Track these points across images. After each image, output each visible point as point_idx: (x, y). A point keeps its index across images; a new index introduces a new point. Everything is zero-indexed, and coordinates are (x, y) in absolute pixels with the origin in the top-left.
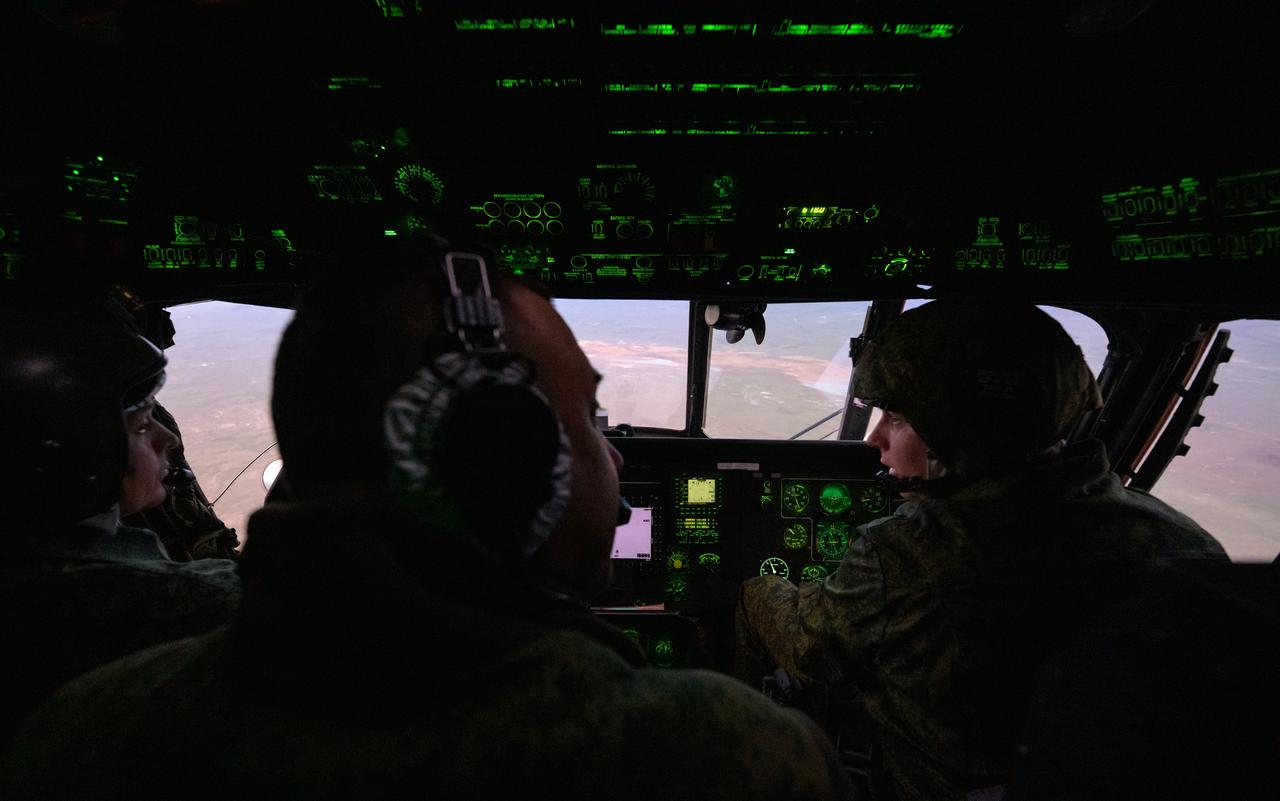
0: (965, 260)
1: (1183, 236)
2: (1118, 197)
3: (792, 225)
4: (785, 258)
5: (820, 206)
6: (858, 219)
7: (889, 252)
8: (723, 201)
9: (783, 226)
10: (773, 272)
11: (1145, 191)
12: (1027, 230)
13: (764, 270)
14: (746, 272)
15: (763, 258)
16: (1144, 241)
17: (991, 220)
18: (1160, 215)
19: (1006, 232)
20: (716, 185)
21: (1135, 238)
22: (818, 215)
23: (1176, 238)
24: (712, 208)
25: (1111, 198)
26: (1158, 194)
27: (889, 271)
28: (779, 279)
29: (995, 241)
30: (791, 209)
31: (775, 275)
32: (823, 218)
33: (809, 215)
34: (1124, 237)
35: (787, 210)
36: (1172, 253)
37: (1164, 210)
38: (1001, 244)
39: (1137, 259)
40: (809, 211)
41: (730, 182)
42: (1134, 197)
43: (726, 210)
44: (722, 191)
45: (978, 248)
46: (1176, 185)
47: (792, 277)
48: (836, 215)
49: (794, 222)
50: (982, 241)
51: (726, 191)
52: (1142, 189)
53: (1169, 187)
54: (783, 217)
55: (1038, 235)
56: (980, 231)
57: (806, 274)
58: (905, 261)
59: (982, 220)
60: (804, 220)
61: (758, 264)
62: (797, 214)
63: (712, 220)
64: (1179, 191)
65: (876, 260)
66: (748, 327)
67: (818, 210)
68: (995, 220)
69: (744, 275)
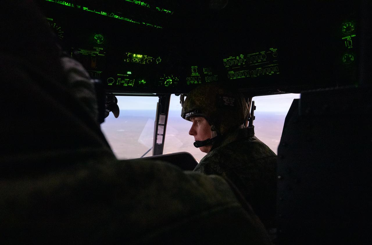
0: (189, 81)
1: (243, 71)
2: (227, 60)
3: (130, 61)
4: (128, 76)
5: (140, 54)
6: (154, 61)
7: (166, 76)
8: (99, 46)
9: (126, 60)
10: (123, 82)
11: (233, 58)
12: (206, 71)
13: (119, 80)
14: (111, 81)
15: (118, 75)
16: (235, 73)
17: (195, 67)
18: (237, 65)
19: (200, 71)
20: (95, 38)
21: (232, 72)
22: (140, 58)
23: (241, 71)
24: (94, 48)
25: (225, 60)
26: (236, 59)
27: (166, 84)
28: (126, 85)
29: (197, 74)
30: (129, 54)
31: (124, 83)
32: (142, 59)
33: (136, 58)
34: (230, 72)
35: (128, 54)
36: (241, 76)
37: (238, 64)
38: (199, 75)
39: (234, 78)
40: (136, 56)
41: (102, 38)
42: (231, 60)
43: (101, 50)
44: (98, 41)
45: (193, 77)
46: (239, 56)
47: (131, 84)
48: (147, 59)
49: (131, 60)
50: (193, 74)
51: (101, 41)
52: (232, 57)
53: (238, 57)
54: (126, 57)
55: (209, 72)
56: (192, 71)
57: (136, 83)
58: (171, 80)
59: (192, 67)
60: (135, 59)
61: (116, 78)
62: (131, 57)
63: (94, 54)
64: (240, 58)
65: (162, 79)
66: (110, 111)
67: (140, 56)
68: (196, 67)
69: (110, 82)
